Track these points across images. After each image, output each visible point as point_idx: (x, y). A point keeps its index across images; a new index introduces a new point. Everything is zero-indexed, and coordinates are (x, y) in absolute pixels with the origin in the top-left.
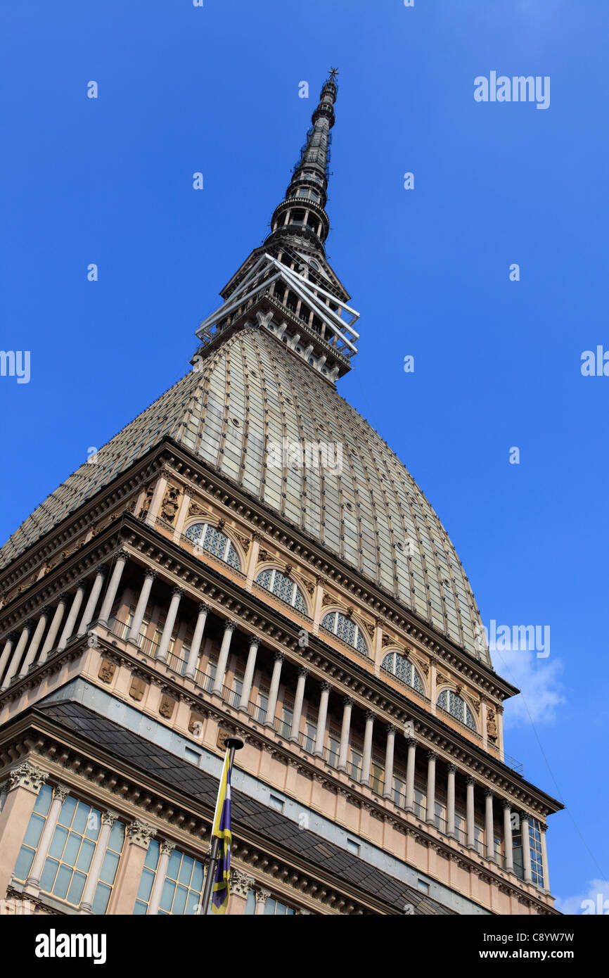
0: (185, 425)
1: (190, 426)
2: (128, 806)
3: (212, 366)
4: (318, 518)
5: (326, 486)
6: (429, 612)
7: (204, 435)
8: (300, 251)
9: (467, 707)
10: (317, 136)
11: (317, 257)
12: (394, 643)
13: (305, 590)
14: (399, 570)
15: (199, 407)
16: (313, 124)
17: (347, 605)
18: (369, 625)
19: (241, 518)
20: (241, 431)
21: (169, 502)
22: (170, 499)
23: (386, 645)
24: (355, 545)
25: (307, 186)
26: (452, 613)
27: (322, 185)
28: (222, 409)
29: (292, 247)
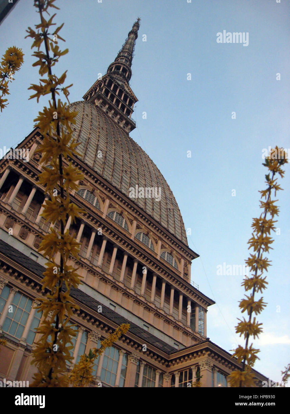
4: (110, 173)
6: (160, 219)
8: (117, 79)
9: (175, 260)
11: (125, 83)
12: (142, 229)
14: (147, 200)
16: (128, 36)
17: (120, 209)
18: (130, 219)
21: (38, 154)
23: (138, 229)
25: (123, 58)
27: (130, 58)
29: (113, 77)
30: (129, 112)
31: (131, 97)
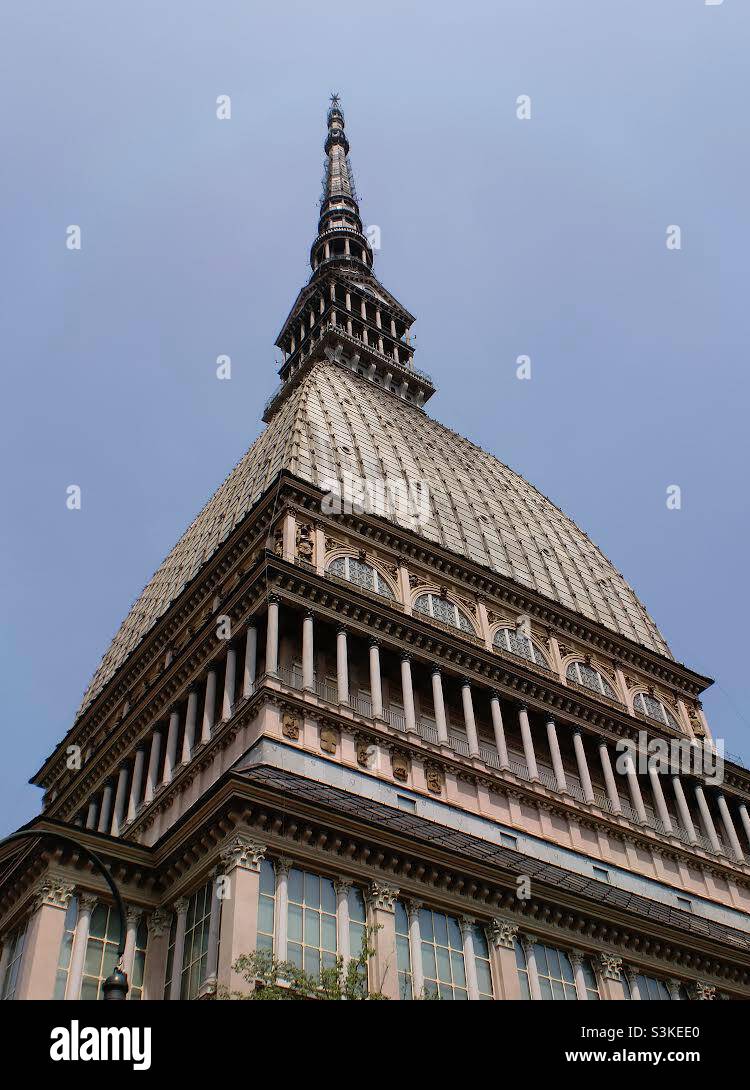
0: (296, 459)
1: (300, 459)
2: (360, 867)
3: (304, 397)
4: (458, 535)
5: (455, 502)
6: (596, 614)
7: (318, 467)
8: (352, 279)
10: (335, 165)
11: (370, 283)
12: (572, 652)
13: (467, 611)
14: (553, 577)
15: (304, 439)
16: (328, 154)
18: (541, 637)
19: (381, 546)
20: (354, 458)
21: (303, 540)
22: (303, 537)
23: (565, 655)
24: (503, 558)
25: (339, 215)
26: (618, 612)
27: (353, 212)
28: (328, 439)
30: (406, 353)
31: (397, 314)
